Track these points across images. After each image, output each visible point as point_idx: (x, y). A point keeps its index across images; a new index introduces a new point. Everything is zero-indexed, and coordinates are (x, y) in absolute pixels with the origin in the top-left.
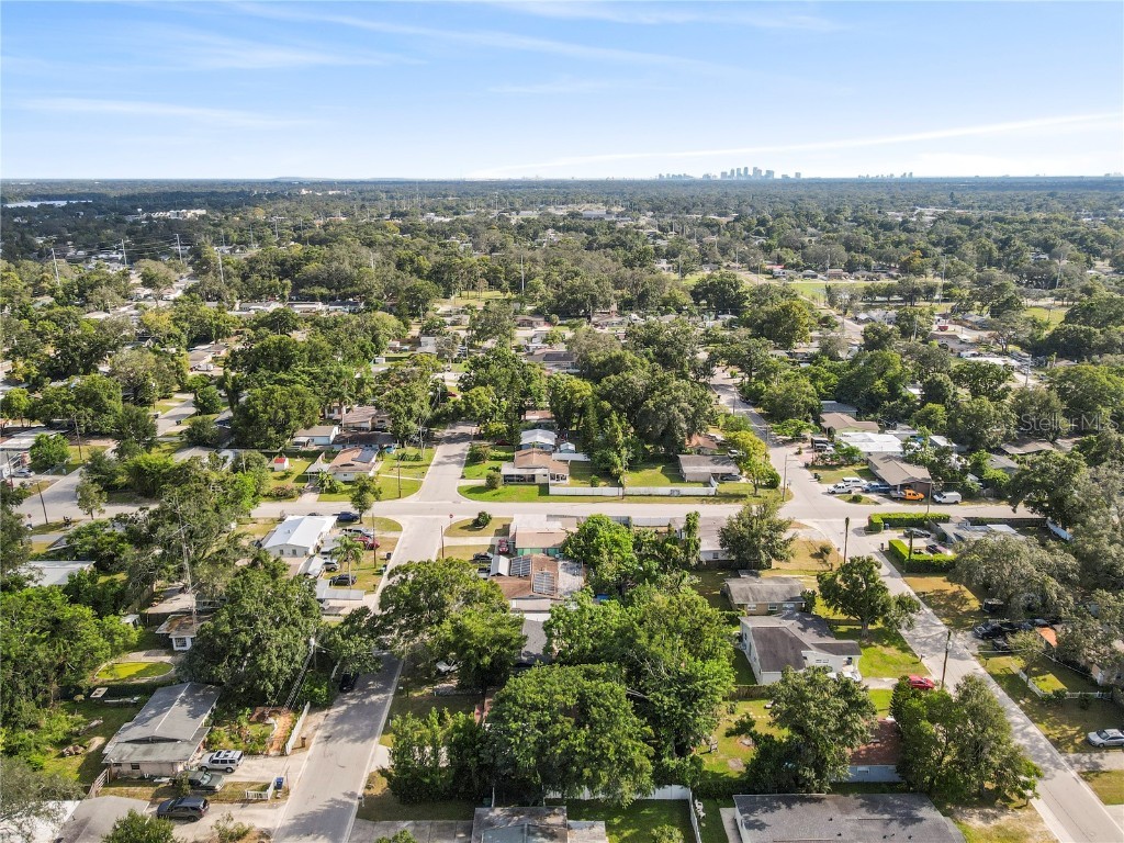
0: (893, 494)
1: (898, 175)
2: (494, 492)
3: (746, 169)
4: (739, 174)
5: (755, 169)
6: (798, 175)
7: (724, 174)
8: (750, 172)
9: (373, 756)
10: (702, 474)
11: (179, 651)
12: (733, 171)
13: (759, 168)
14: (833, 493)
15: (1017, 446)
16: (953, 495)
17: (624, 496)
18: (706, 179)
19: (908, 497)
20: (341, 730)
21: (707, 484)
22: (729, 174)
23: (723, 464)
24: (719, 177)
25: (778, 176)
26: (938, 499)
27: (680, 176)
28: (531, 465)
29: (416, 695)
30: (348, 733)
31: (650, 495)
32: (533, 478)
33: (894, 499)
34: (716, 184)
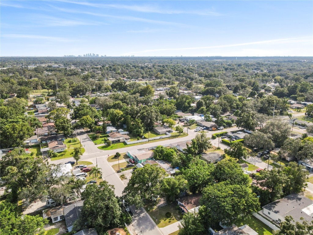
0: (210, 129)
1: (130, 56)
2: (110, 147)
3: (91, 54)
4: (89, 55)
5: (93, 54)
6: (105, 55)
7: (84, 55)
8: (92, 55)
9: (161, 232)
10: (164, 132)
11: (55, 223)
12: (87, 54)
13: (94, 54)
14: (196, 131)
15: (222, 115)
16: (222, 127)
17: (149, 141)
18: (79, 57)
19: (213, 129)
20: (143, 228)
21: (166, 134)
22: (86, 55)
23: (167, 128)
24: (83, 56)
25: (100, 56)
26: (219, 129)
27: (71, 56)
28: (118, 137)
29: (154, 210)
30: (146, 228)
31: (155, 140)
32: (119, 141)
33: (210, 130)
34: (82, 58)
